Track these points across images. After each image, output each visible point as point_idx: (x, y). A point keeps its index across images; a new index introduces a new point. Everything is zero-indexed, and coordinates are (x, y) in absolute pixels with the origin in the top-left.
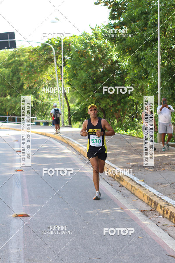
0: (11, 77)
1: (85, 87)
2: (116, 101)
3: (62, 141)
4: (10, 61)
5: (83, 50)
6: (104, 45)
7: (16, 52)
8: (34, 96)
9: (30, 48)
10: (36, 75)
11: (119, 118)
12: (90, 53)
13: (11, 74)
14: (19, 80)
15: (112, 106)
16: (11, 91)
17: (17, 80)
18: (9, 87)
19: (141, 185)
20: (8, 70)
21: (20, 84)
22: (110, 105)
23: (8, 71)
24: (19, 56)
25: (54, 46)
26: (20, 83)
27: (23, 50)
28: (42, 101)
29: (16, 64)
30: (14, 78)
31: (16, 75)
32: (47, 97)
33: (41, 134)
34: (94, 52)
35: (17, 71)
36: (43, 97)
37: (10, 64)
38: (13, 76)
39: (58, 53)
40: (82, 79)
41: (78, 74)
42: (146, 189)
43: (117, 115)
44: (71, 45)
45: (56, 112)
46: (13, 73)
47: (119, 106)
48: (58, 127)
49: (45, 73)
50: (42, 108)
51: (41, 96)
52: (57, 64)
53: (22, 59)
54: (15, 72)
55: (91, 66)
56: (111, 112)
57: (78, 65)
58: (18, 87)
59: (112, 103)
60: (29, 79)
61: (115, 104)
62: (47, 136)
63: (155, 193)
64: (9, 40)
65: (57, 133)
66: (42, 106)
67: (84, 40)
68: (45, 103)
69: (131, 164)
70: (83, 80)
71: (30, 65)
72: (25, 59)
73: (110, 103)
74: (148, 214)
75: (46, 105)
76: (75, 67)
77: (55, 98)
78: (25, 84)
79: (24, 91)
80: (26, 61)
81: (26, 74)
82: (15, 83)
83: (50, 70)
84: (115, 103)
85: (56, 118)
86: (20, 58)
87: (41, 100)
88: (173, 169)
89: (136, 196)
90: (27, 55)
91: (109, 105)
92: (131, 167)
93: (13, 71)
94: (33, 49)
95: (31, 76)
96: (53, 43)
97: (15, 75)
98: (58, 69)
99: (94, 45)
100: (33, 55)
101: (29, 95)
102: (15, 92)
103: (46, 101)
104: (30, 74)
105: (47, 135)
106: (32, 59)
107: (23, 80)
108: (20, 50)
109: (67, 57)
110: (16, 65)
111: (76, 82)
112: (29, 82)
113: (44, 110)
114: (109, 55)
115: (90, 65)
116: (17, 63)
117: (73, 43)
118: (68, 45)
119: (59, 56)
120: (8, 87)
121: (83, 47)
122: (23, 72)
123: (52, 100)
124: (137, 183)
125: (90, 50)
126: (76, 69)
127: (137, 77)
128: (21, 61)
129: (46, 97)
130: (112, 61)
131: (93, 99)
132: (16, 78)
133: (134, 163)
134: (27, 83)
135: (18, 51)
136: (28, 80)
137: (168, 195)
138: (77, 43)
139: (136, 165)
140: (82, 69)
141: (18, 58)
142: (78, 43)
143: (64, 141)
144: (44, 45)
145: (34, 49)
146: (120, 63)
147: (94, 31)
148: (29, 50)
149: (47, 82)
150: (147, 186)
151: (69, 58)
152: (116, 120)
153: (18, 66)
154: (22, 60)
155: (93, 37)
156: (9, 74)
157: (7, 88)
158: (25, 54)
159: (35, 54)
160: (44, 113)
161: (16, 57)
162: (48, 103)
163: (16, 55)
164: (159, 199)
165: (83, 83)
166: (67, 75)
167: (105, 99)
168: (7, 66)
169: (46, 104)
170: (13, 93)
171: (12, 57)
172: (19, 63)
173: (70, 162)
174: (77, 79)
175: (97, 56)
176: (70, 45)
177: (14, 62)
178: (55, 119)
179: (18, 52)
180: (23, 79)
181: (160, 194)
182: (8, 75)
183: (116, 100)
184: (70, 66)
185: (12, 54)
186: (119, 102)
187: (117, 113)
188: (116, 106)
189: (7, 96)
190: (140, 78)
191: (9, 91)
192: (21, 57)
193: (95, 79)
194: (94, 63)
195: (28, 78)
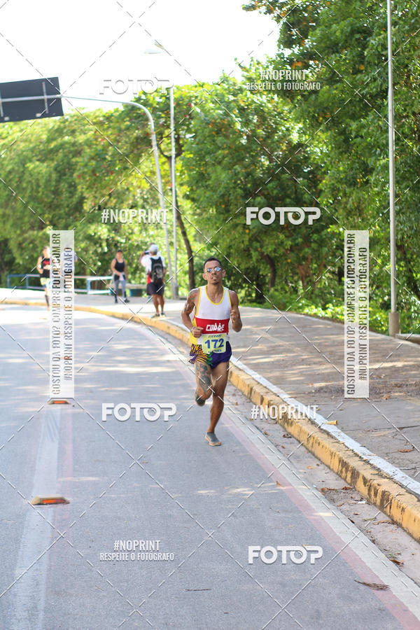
0: (54, 183)
1: (226, 206)
2: (301, 237)
3: (169, 334)
4: (52, 145)
5: (221, 119)
6: (269, 105)
7: (67, 123)
8: (108, 227)
9: (97, 114)
10: (112, 178)
11: (306, 277)
12: (238, 126)
13: (54, 176)
14: (72, 188)
15: (291, 249)
16: (53, 216)
17: (69, 190)
18: (50, 207)
19: (328, 434)
20: (47, 166)
21: (75, 199)
22: (286, 248)
23: (48, 169)
24: (73, 132)
25: (154, 110)
26: (77, 196)
27: (81, 119)
28: (128, 239)
29: (66, 151)
30: (62, 185)
31: (67, 177)
32: (140, 228)
33: (121, 316)
34: (246, 123)
35: (69, 169)
36: (130, 228)
37: (51, 151)
38: (58, 181)
39: (163, 125)
40: (219, 188)
41: (208, 174)
42: (338, 442)
43: (302, 271)
44: (193, 105)
45: (156, 265)
46: (58, 174)
47: (307, 250)
48: (159, 300)
49: (134, 173)
50: (130, 254)
51: (127, 228)
52: (162, 152)
53: (81, 138)
54: (64, 171)
55: (239, 156)
56: (288, 263)
57: (208, 153)
58: (70, 205)
59: (290, 243)
60: (97, 188)
61: (297, 245)
62: (135, 322)
63: (356, 451)
64: (46, 97)
65: (159, 315)
66: (129, 249)
67: (223, 96)
68: (136, 244)
69: (317, 385)
70: (221, 190)
71: (97, 155)
72: (88, 140)
73: (285, 243)
74: (335, 497)
75: (138, 247)
76: (202, 158)
77: (159, 230)
78: (87, 199)
79: (86, 215)
80: (89, 143)
81: (89, 176)
82: (64, 195)
83: (145, 165)
84: (297, 242)
85: (155, 281)
86: (75, 138)
87: (125, 237)
88: (411, 395)
89: (317, 457)
90: (92, 130)
91: (284, 248)
92: (316, 392)
93: (58, 169)
94: (104, 116)
95: (100, 179)
96: (150, 102)
97: (64, 178)
98: (164, 163)
99: (247, 106)
100: (104, 130)
101: (96, 224)
102: (63, 218)
103: (137, 238)
104: (98, 177)
105: (135, 319)
106: (103, 139)
107: (84, 190)
108: (75, 118)
109: (185, 135)
110: (67, 154)
111: (205, 193)
112: (97, 195)
113: (133, 259)
114: (284, 129)
115: (238, 154)
116: (69, 148)
117: (198, 101)
118: (186, 105)
119: (167, 132)
120: (49, 205)
121: (221, 112)
122: (81, 171)
123: (152, 236)
124: (322, 429)
125: (237, 119)
126: (206, 164)
127: (344, 181)
128: (77, 144)
129: (137, 229)
130: (290, 143)
131: (245, 233)
132: (66, 186)
133: (323, 384)
134: (91, 198)
135: (69, 120)
136: (95, 189)
137: (386, 455)
138: (206, 101)
139: (327, 387)
140: (219, 163)
141: (70, 138)
142: (209, 101)
143: (172, 333)
144: (130, 108)
145: (107, 115)
146: (308, 149)
147: (246, 74)
148: (96, 118)
149: (141, 193)
150: (342, 434)
151: (188, 136)
152: (301, 283)
153: (71, 156)
154: (80, 141)
155: (244, 86)
156: (50, 176)
157: (45, 209)
158: (86, 128)
159: (109, 128)
160: (134, 266)
161: (67, 135)
162: (142, 242)
163: (65, 131)
164: (362, 463)
165: (223, 196)
166: (186, 178)
167: (274, 233)
168: (46, 155)
169: (138, 245)
170: (60, 220)
171: (57, 134)
172: (72, 149)
173: (178, 383)
174: (207, 187)
175: (253, 131)
176: (190, 105)
177: (62, 146)
178: (152, 281)
179: (71, 122)
180: (83, 188)
181: (368, 452)
182: (48, 178)
183: (299, 235)
184: (192, 156)
185: (56, 127)
186: (307, 240)
187: (302, 265)
188: (300, 250)
189: (47, 226)
190: (353, 183)
191: (51, 216)
192: (77, 134)
193: (249, 185)
194: (246, 149)
195: (94, 184)
